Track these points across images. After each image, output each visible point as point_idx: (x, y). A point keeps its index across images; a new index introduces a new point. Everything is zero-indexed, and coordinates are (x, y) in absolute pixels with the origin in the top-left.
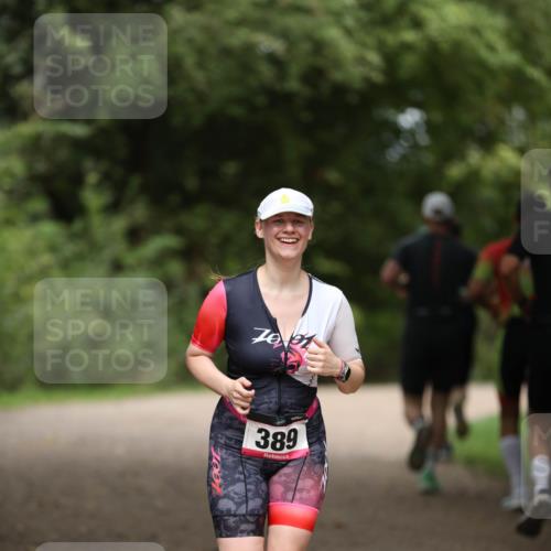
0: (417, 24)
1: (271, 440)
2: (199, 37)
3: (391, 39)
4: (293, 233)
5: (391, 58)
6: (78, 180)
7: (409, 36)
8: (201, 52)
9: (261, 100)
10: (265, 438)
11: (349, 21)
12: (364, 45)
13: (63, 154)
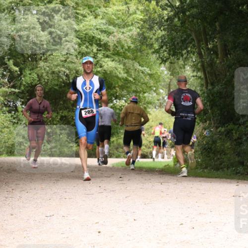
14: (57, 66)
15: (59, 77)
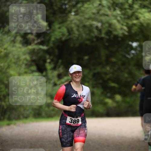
0: (137, 18)
1: (73, 121)
2: (78, 23)
3: (130, 23)
4: (78, 75)
5: (130, 28)
6: (45, 61)
7: (135, 22)
8: (78, 26)
9: (95, 40)
10: (71, 121)
11: (119, 18)
12: (122, 25)
13: (41, 54)
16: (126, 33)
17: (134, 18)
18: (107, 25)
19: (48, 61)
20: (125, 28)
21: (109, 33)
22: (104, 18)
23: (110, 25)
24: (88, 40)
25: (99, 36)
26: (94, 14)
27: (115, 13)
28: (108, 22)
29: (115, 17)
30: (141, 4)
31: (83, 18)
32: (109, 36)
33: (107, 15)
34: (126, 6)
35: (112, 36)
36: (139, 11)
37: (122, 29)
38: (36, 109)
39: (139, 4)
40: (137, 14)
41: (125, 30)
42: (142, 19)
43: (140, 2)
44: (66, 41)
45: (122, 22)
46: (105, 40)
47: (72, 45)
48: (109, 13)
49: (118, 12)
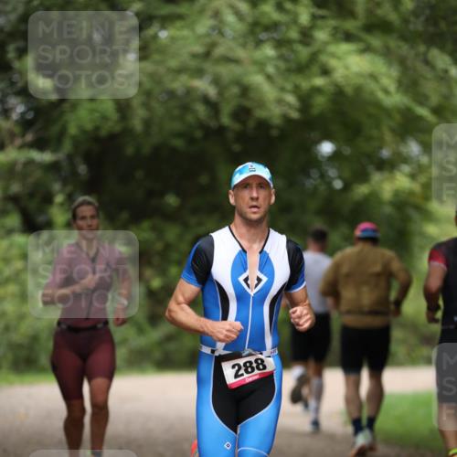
0: (326, 72)
3: (305, 85)
5: (305, 100)
6: (48, 199)
7: (319, 81)
8: (148, 94)
9: (199, 134)
11: (270, 69)
12: (282, 89)
13: (38, 174)
14: (180, 71)
15: (186, 108)
16: (295, 115)
17: (315, 69)
18: (235, 90)
19: (59, 199)
20: (291, 99)
21: (242, 113)
22: (226, 71)
23: (245, 90)
24: (180, 135)
25: (213, 124)
26: (194, 56)
27: (258, 54)
28: (238, 83)
29: (261, 65)
30: (336, 29)
31: (161, 70)
32: (244, 123)
33: (236, 61)
34: (294, 34)
35: (251, 124)
36: (332, 48)
37: (280, 101)
38: (20, 346)
39: (329, 29)
40: (323, 58)
41: (289, 105)
42: (339, 74)
43: (332, 23)
44: (113, 137)
45: (280, 81)
46: (230, 136)
47: (130, 150)
48: (241, 53)
49: (269, 51)
